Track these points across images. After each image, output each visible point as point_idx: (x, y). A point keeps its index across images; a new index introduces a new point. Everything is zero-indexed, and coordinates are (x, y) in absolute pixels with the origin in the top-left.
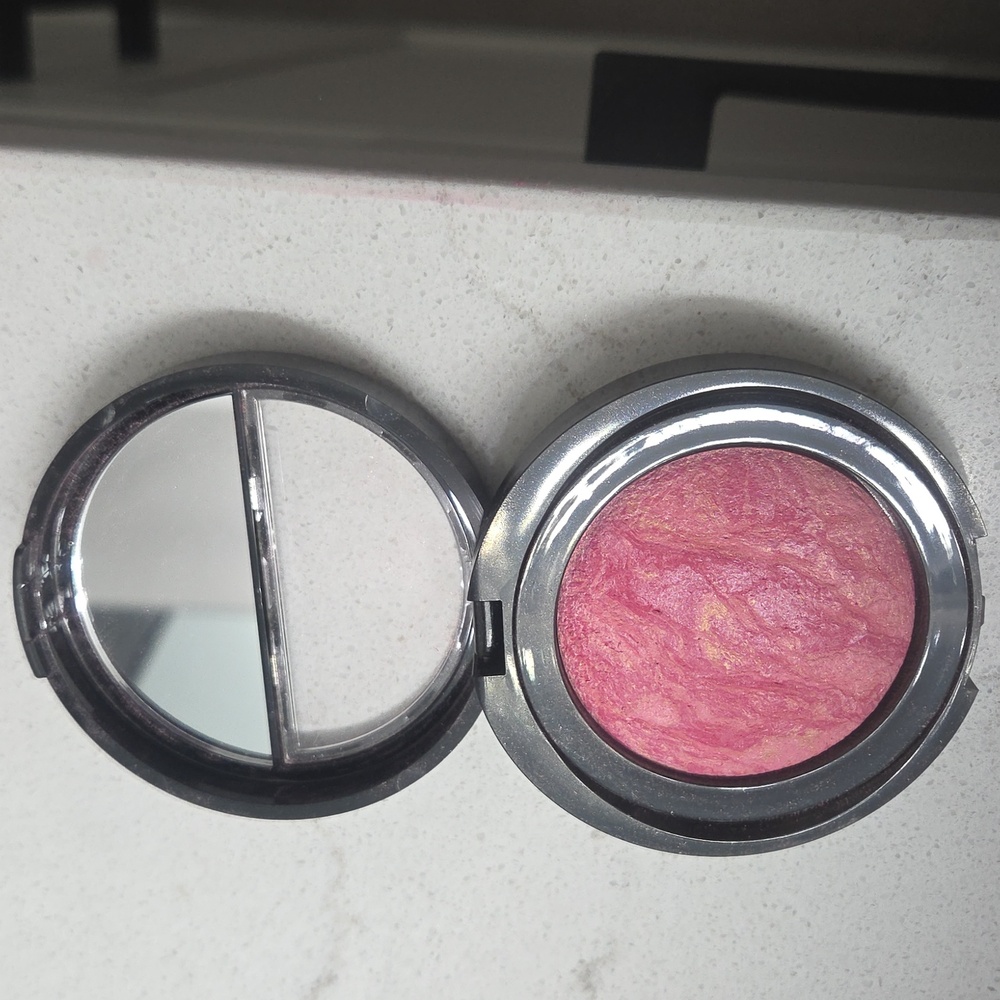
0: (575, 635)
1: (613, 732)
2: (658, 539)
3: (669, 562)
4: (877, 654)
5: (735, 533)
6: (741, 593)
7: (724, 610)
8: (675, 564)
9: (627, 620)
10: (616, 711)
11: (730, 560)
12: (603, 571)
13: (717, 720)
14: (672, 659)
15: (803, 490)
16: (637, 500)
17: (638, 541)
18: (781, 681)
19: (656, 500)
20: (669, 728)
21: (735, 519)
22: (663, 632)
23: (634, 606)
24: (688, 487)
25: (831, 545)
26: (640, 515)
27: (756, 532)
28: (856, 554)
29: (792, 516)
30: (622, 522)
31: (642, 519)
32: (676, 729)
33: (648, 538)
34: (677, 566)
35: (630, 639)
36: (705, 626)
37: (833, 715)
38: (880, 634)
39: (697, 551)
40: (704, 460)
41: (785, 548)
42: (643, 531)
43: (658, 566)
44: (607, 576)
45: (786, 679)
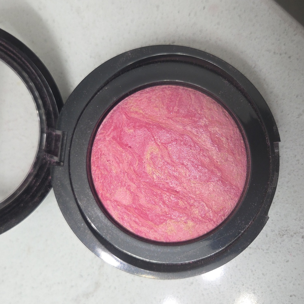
0: (97, 156)
1: (106, 207)
2: (136, 116)
3: (139, 126)
4: (225, 191)
5: (168, 118)
6: (165, 144)
7: (157, 150)
8: (141, 127)
9: (117, 150)
10: (108, 195)
11: (164, 129)
12: (112, 128)
13: (148, 205)
14: (132, 170)
15: (202, 107)
16: (132, 100)
17: (128, 116)
18: (178, 190)
19: (140, 101)
20: (128, 206)
21: (169, 112)
22: (130, 157)
23: (122, 144)
24: (154, 97)
25: (210, 132)
26: (132, 106)
27: (178, 119)
28: (220, 139)
29: (194, 116)
30: (124, 108)
31: (133, 107)
32: (130, 207)
33: (133, 115)
34: (141, 128)
35: (117, 159)
36: (148, 156)
37: (201, 216)
38: (227, 181)
39: (151, 123)
40: (164, 88)
41: (189, 128)
42: (131, 112)
43: (134, 127)
44: (113, 130)
45: (180, 190)
